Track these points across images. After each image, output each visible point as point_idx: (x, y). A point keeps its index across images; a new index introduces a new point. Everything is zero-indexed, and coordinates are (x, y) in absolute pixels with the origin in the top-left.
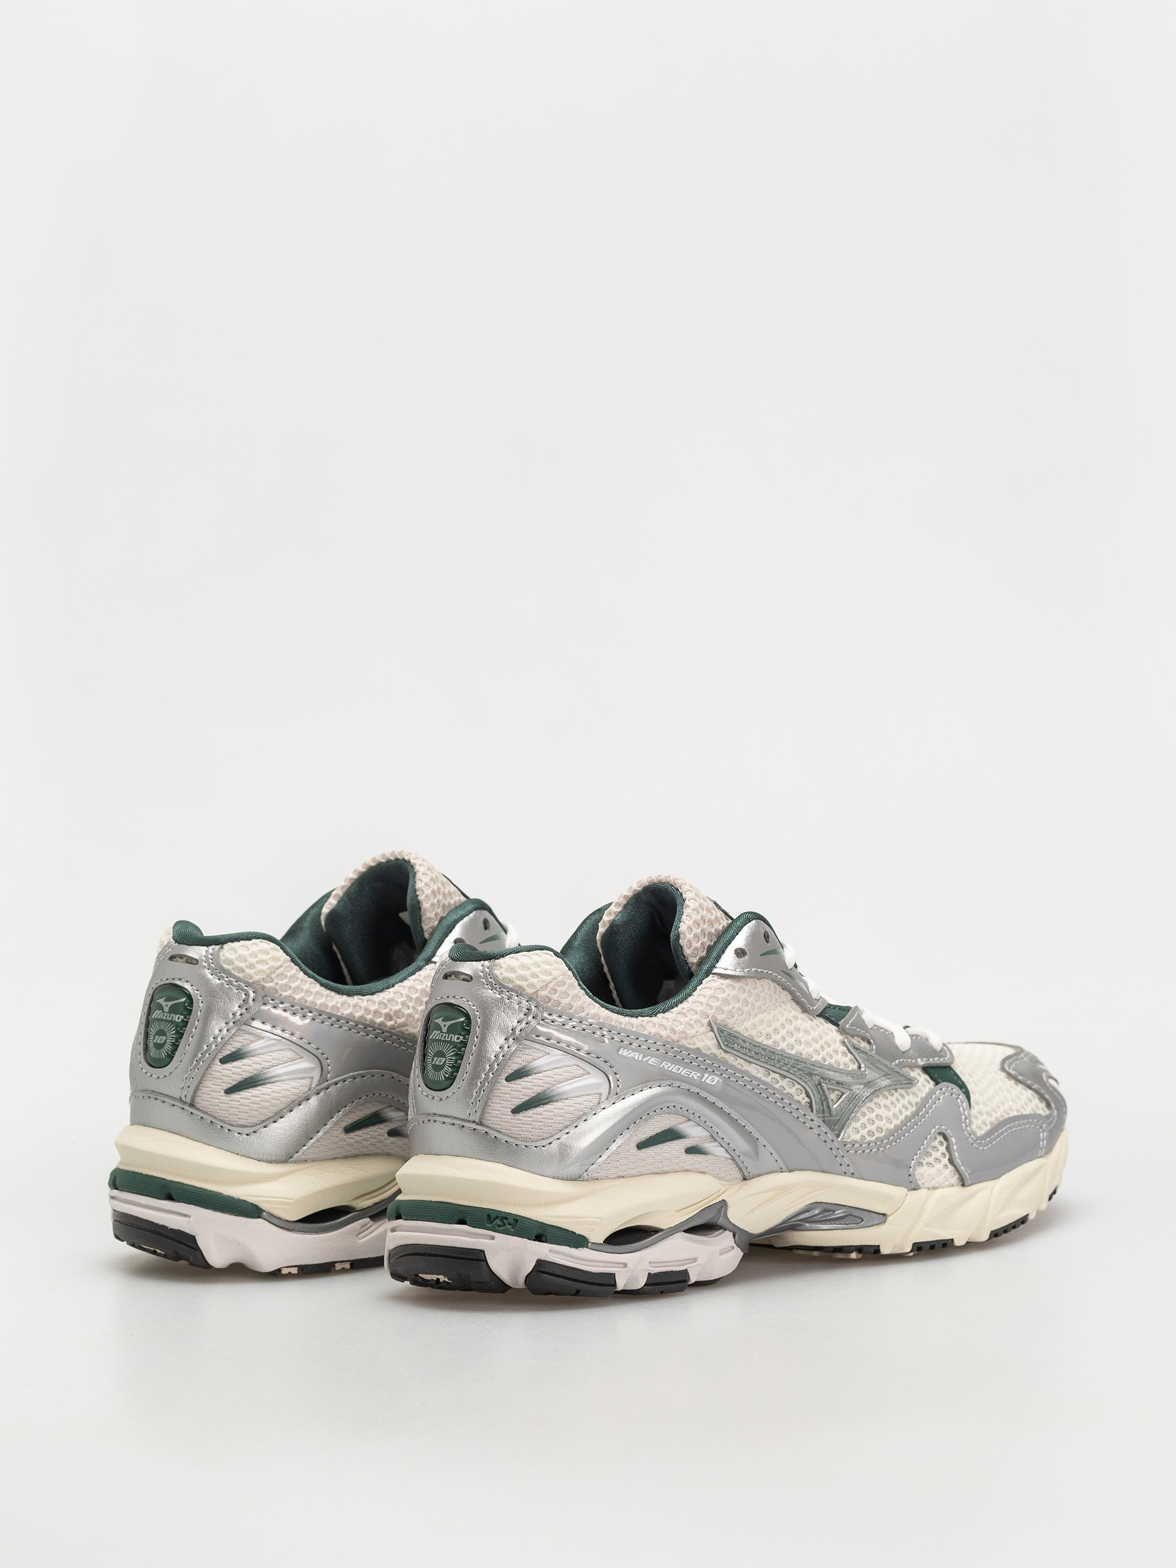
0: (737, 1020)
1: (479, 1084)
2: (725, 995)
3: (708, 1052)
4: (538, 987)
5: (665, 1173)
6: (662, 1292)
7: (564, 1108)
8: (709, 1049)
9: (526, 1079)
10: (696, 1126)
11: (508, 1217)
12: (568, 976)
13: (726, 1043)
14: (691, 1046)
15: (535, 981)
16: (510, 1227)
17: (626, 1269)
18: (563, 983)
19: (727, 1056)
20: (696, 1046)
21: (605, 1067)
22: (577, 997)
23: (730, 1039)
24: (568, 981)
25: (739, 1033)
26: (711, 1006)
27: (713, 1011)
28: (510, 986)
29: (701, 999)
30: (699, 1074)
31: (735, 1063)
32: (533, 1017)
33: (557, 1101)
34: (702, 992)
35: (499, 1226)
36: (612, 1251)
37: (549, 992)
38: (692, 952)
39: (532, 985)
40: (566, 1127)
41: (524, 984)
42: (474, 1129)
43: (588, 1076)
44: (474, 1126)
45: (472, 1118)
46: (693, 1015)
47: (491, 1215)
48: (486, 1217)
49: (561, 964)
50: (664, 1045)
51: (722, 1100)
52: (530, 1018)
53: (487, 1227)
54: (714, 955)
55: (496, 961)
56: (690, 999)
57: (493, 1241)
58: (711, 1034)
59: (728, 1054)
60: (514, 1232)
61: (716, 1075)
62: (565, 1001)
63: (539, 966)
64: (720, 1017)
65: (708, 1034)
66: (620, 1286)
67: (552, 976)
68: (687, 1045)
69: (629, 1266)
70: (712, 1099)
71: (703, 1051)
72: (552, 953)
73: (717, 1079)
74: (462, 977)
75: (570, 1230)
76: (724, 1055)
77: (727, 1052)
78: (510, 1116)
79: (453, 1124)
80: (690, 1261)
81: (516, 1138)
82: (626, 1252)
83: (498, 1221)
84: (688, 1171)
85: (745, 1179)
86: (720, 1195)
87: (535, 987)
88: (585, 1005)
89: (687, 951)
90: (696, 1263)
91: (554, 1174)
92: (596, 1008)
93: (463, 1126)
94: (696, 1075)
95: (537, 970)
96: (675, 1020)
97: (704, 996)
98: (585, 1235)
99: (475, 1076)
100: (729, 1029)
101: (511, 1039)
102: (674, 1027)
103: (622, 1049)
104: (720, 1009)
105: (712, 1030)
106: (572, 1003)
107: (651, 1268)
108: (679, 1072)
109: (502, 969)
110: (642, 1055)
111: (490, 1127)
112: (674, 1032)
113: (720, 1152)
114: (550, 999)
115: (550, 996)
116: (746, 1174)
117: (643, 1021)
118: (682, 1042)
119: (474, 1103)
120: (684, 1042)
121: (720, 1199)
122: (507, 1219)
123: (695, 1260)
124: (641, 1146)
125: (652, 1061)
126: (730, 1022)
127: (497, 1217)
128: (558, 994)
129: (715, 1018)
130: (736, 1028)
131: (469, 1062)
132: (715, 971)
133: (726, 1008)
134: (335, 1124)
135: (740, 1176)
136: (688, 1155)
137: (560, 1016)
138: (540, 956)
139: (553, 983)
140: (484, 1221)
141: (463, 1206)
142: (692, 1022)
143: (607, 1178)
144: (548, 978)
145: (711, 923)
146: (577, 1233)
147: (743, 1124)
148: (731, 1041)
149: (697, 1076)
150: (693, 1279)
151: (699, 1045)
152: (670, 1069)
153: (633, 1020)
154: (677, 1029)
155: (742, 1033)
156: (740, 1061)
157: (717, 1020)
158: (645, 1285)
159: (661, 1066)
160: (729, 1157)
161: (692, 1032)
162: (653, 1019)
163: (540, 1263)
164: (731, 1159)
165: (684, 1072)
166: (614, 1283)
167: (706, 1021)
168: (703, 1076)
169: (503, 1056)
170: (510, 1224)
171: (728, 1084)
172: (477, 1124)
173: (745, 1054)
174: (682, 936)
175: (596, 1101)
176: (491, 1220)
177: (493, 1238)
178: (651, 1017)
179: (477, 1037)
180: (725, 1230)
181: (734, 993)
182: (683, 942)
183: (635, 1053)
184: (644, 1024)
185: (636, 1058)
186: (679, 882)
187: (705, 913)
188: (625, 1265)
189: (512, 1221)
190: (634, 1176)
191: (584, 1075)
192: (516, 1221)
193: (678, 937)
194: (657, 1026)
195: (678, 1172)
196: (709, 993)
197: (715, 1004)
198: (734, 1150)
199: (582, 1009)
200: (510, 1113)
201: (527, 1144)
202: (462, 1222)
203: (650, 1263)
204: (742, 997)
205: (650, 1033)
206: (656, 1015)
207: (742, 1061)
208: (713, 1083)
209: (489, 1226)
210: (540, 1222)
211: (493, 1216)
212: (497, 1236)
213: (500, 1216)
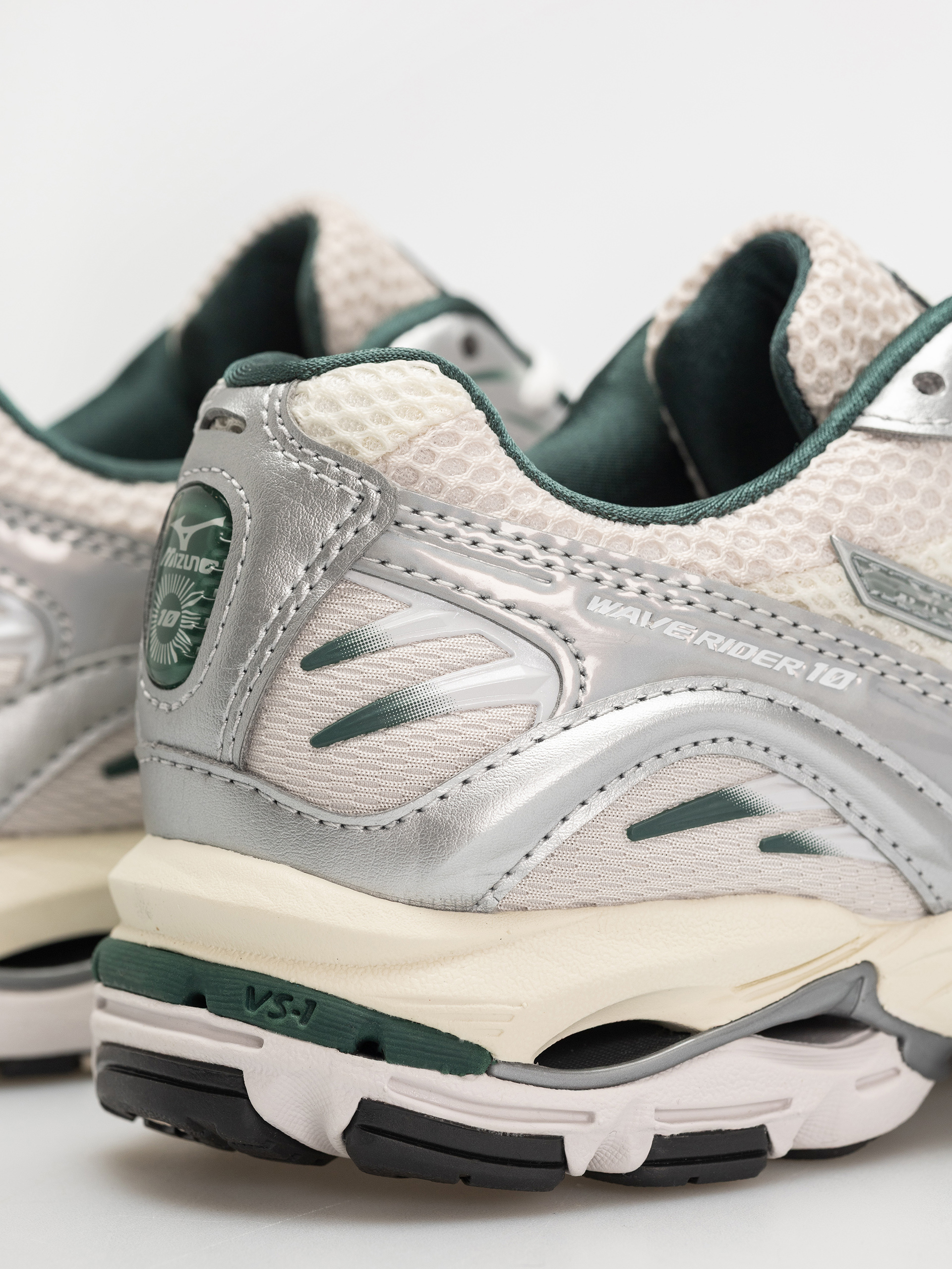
0: (905, 539)
1: (242, 673)
2: (876, 478)
3: (828, 613)
4: (390, 444)
5: (705, 897)
6: (694, 1180)
7: (438, 736)
8: (831, 605)
9: (349, 664)
10: (791, 786)
11: (293, 994)
12: (471, 421)
13: (875, 592)
14: (782, 597)
15: (381, 430)
16: (297, 1018)
17: (592, 1126)
18: (453, 438)
19: (880, 623)
20: (794, 597)
21: (550, 639)
22: (489, 472)
23: (887, 582)
24: (467, 435)
25: (912, 569)
26: (839, 504)
27: (842, 515)
28: (324, 441)
29: (816, 486)
30: (799, 664)
31: (901, 641)
32: (373, 517)
33: (422, 719)
34: (822, 471)
35: (272, 1015)
36: (556, 1083)
37: (415, 458)
38: (818, 382)
39: (377, 442)
40: (441, 782)
41: (354, 437)
42: (232, 781)
43: (507, 660)
44: (230, 774)
45: (229, 755)
46: (791, 523)
47: (256, 987)
48: (244, 991)
49: (455, 393)
50: (708, 592)
51: (861, 726)
52: (366, 519)
53: (245, 1016)
54: (864, 387)
55: (303, 384)
56: (790, 486)
57: (260, 1050)
58: (836, 569)
59: (883, 619)
60: (305, 1031)
61: (849, 667)
62: (454, 480)
63: (395, 396)
64: (861, 530)
65: (828, 568)
66: (578, 1165)
67: (424, 420)
68: (771, 594)
69: (600, 1119)
70: (832, 722)
71: (815, 608)
72: (435, 367)
73: (849, 676)
74: (231, 422)
75: (444, 1030)
76: (870, 619)
77: (880, 614)
78: (307, 752)
79: (191, 768)
80: (777, 1105)
81: (321, 807)
82: (594, 1084)
83: (271, 1004)
84: (768, 892)
85: (929, 913)
86: (856, 951)
87: (382, 445)
88: (508, 492)
89: (805, 379)
90: (787, 1112)
91: (412, 895)
92: (539, 500)
93: (210, 774)
94: (792, 666)
95: (388, 405)
96: (744, 534)
97: (824, 479)
98: (483, 1044)
99: (237, 655)
100: (887, 558)
101: (320, 571)
102: (739, 550)
103: (596, 599)
104: (861, 512)
105: (838, 560)
106: (474, 485)
107: (659, 1125)
108: (745, 657)
109: (309, 403)
110: (647, 615)
111: (265, 778)
112: (738, 561)
113: (859, 849)
114: (417, 474)
115: (418, 466)
116: (931, 901)
117: (659, 535)
118: (758, 585)
119: (230, 719)
120: (764, 586)
121: (857, 959)
122: (291, 999)
123: (786, 1103)
124: (637, 832)
125: (674, 630)
126: (889, 543)
127: (269, 994)
128: (439, 461)
129: (849, 531)
130: (905, 557)
131: (223, 620)
132: (861, 422)
133: (879, 509)
134: (82, 757)
135: (913, 905)
136: (767, 855)
137: (441, 517)
138: (403, 373)
139: (427, 437)
140: (240, 1002)
141: (203, 961)
142: (786, 540)
143: (550, 907)
144: (414, 425)
145: (871, 317)
146: (463, 1037)
147: (919, 784)
148: (890, 587)
149: (797, 666)
150: (781, 1148)
151: (802, 593)
152: (722, 650)
153: (636, 532)
154: (745, 554)
155: (922, 569)
156: (914, 634)
157: (852, 537)
158: (647, 1163)
159: (698, 642)
160: (883, 860)
161: (782, 563)
162: (689, 530)
163: (370, 1108)
164: (889, 866)
165: (758, 656)
166: (559, 1159)
167: (822, 538)
168: (811, 669)
169: (297, 609)
170: (297, 1012)
171: (879, 690)
172: (237, 769)
173: (929, 620)
174: (793, 343)
175: (523, 721)
176: (257, 999)
177: (260, 1043)
178: (682, 525)
179: (242, 563)
180: (876, 1030)
181: (901, 473)
182: (795, 357)
183: (630, 609)
184: (661, 540)
185: (634, 621)
186: (809, 226)
187: (857, 293)
188: (591, 1118)
189: (301, 1005)
190: (622, 904)
191: (494, 658)
192: (312, 1004)
193: (785, 346)
194: (693, 545)
195: (741, 894)
196: (837, 471)
197: (849, 498)
198: (895, 845)
199: (502, 500)
200: (308, 745)
201: (345, 821)
202: (198, 1001)
203: (657, 1110)
204: (923, 483)
205: (673, 563)
206: (696, 522)
207: (919, 636)
208: (841, 686)
209: (250, 1012)
210: (360, 1007)
211: (259, 991)
212: (270, 1038)
213: (274, 991)
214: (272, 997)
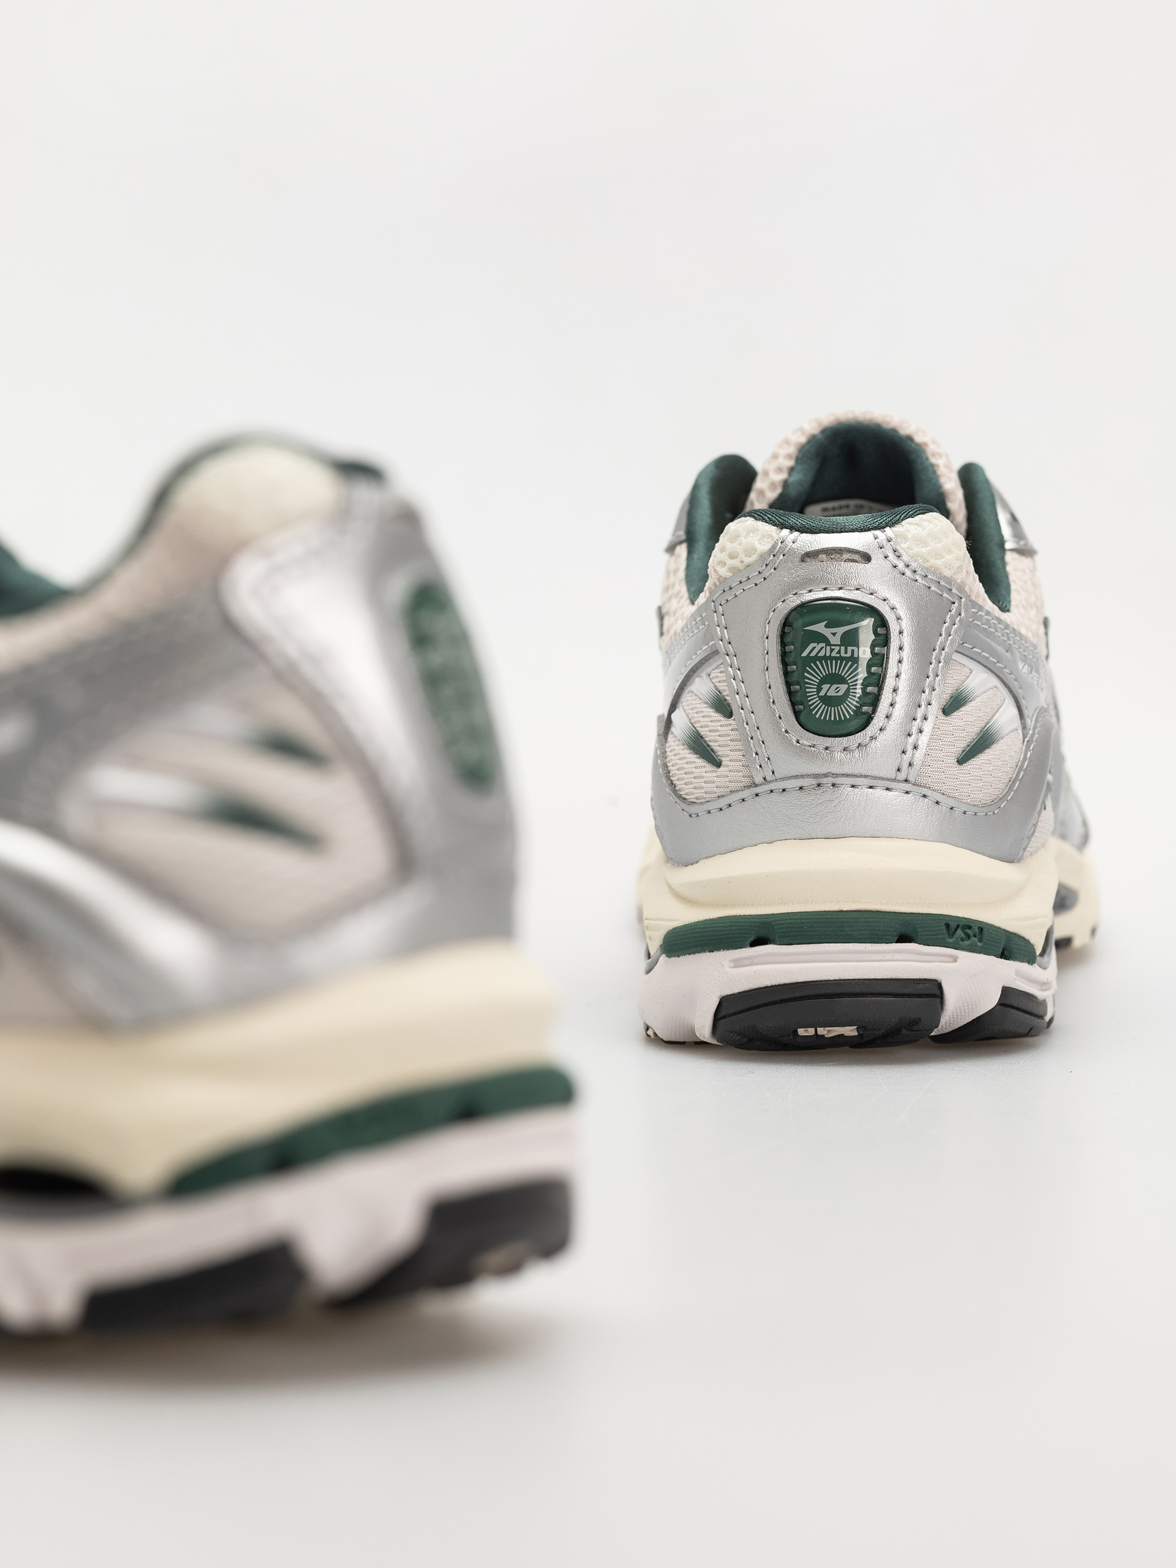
4: (955, 566)
9: (964, 709)
11: (971, 925)
15: (950, 558)
16: (976, 940)
35: (962, 940)
37: (965, 576)
41: (939, 563)
42: (907, 792)
47: (950, 923)
48: (944, 927)
53: (948, 943)
57: (955, 964)
60: (982, 948)
63: (947, 535)
78: (956, 769)
81: (964, 803)
83: (959, 932)
87: (952, 567)
93: (888, 789)
95: (948, 541)
111: (930, 788)
122: (970, 927)
127: (958, 926)
139: (966, 562)
140: (944, 934)
144: (961, 554)
163: (1007, 992)
170: (975, 936)
176: (952, 931)
177: (956, 959)
189: (977, 931)
192: (981, 929)
200: (955, 765)
202: (903, 939)
209: (951, 940)
210: (1004, 930)
211: (953, 925)
212: (962, 955)
213: (961, 924)
214: (960, 928)
